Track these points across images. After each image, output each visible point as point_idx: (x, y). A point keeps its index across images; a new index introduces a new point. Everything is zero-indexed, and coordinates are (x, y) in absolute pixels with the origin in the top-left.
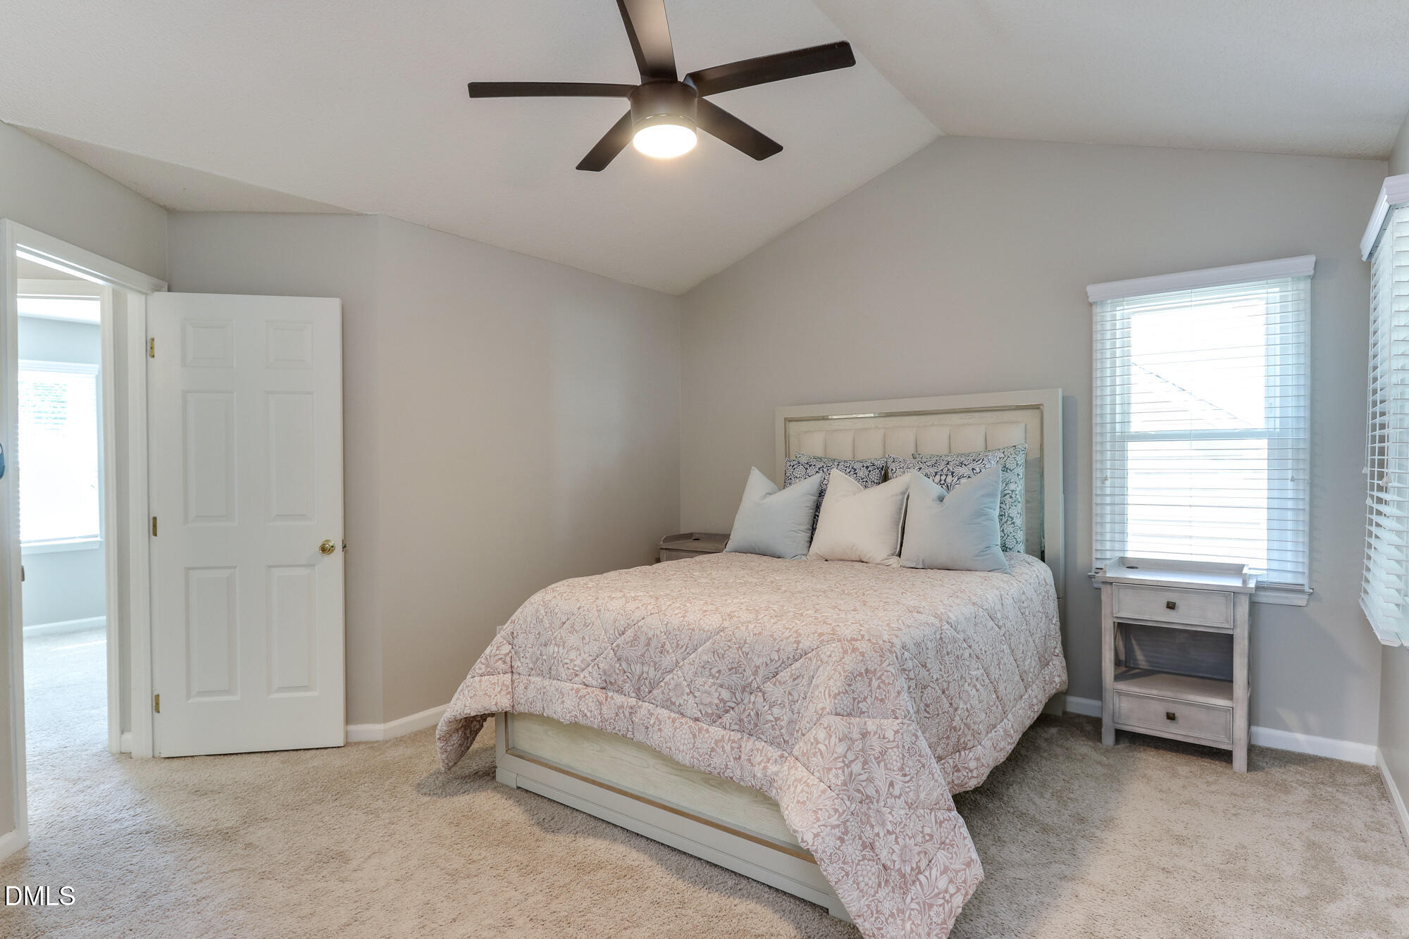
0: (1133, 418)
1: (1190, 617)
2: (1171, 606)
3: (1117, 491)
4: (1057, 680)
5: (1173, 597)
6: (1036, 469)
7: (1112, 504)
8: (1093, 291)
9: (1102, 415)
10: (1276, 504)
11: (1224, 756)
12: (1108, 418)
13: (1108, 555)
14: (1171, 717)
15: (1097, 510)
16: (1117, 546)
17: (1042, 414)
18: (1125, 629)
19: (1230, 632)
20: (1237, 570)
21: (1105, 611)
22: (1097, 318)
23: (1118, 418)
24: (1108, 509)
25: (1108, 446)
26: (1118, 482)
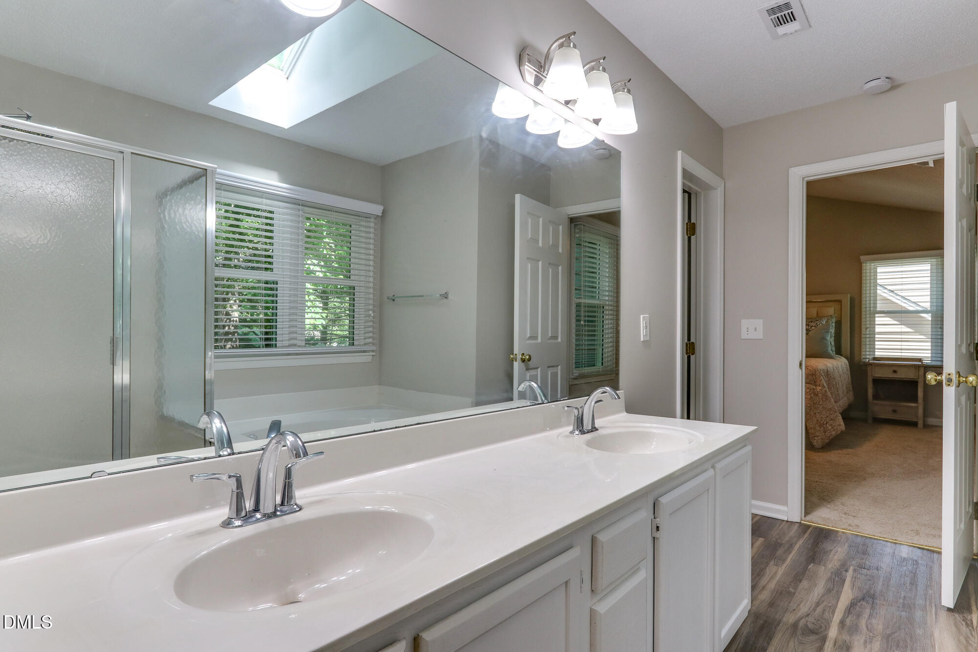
0: (878, 305)
1: (902, 375)
2: (895, 372)
3: (872, 333)
4: (851, 399)
5: (895, 369)
6: (839, 324)
7: (869, 338)
8: (862, 258)
9: (866, 304)
10: (934, 337)
11: (914, 424)
12: (868, 306)
13: (868, 357)
14: (894, 411)
15: (863, 340)
16: (871, 353)
17: (841, 304)
18: (877, 381)
19: (917, 380)
20: (920, 360)
21: (869, 374)
22: (864, 268)
23: (872, 306)
24: (868, 339)
25: (868, 316)
26: (872, 329)
